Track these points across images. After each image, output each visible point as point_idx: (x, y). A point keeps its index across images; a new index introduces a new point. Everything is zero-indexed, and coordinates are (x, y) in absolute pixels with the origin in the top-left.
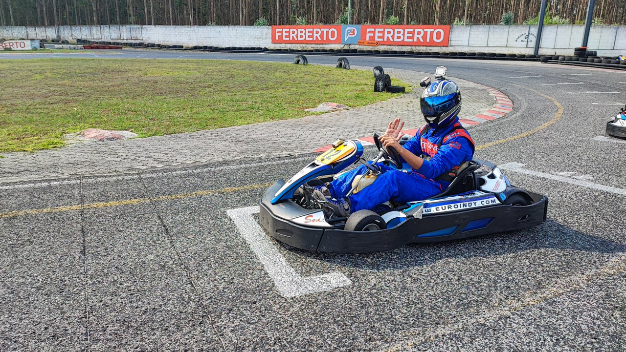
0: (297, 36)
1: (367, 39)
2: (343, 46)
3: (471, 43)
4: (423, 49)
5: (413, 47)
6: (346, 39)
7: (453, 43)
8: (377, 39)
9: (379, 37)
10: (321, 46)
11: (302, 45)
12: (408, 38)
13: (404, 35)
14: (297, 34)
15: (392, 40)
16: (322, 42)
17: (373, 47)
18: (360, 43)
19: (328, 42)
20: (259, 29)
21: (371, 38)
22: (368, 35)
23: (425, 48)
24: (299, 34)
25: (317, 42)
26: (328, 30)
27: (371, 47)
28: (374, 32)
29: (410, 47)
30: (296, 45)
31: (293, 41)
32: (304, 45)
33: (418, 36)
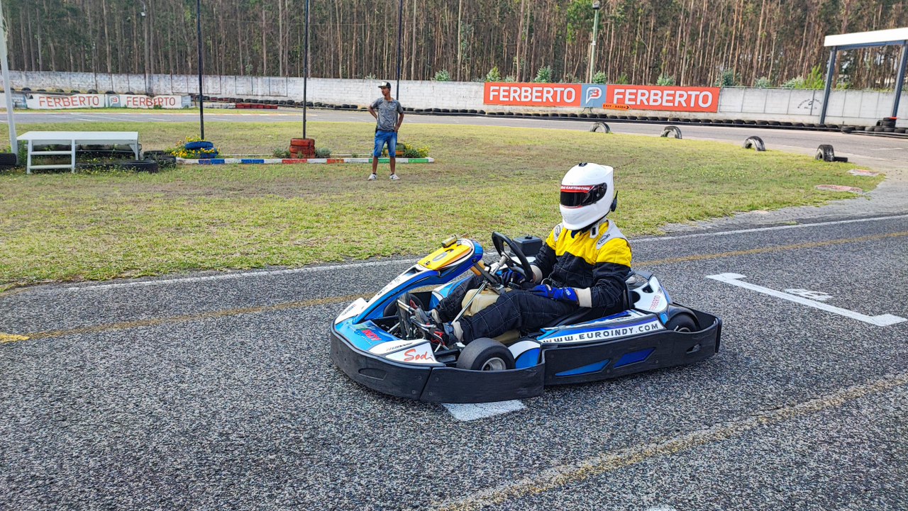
0: (520, 96)
1: (615, 102)
2: (582, 109)
3: (745, 109)
5: (673, 113)
6: (587, 101)
7: (722, 108)
8: (627, 102)
9: (630, 100)
10: (553, 109)
11: (525, 108)
12: (668, 101)
13: (662, 98)
14: (520, 93)
15: (646, 103)
16: (555, 104)
17: (622, 113)
18: (605, 106)
19: (563, 103)
20: (466, 86)
21: (621, 101)
22: (616, 97)
23: (687, 114)
24: (523, 94)
25: (547, 104)
26: (563, 89)
27: (619, 111)
28: (624, 94)
29: (668, 113)
30: (518, 107)
31: (515, 103)
32: (528, 108)
33: (680, 99)
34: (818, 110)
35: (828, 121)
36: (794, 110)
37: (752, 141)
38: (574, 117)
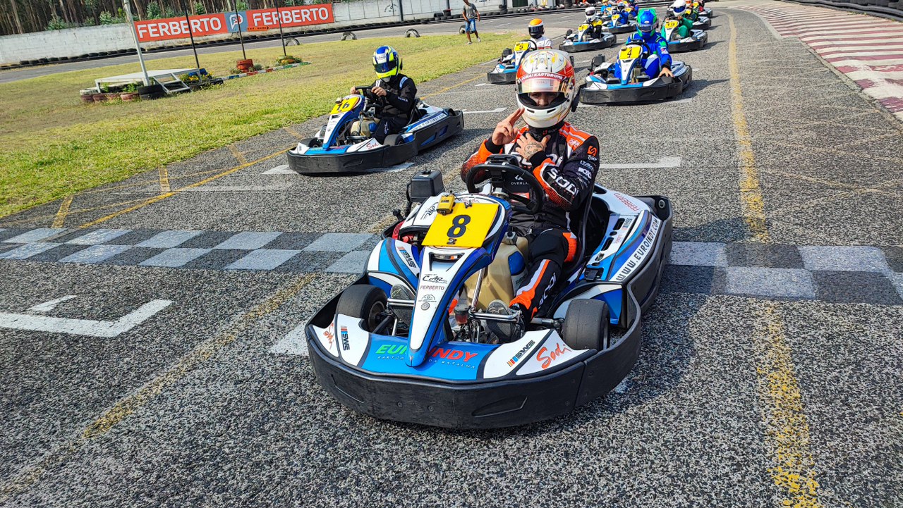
0: (169, 30)
1: (256, 24)
2: (231, 34)
3: (352, 17)
4: (312, 27)
5: (303, 27)
6: (233, 27)
7: (337, 19)
8: (266, 24)
9: (268, 21)
10: (204, 37)
11: (178, 40)
12: (297, 18)
13: (291, 16)
14: (169, 28)
16: (205, 33)
17: (264, 32)
18: (250, 29)
19: (212, 32)
21: (261, 23)
22: (256, 20)
23: (314, 26)
24: (172, 28)
26: (208, 19)
27: (262, 32)
28: (261, 17)
29: (300, 28)
30: (171, 41)
31: (166, 37)
32: (181, 40)
33: (306, 16)
34: (397, 12)
35: (406, 18)
36: (382, 14)
37: (410, 32)
38: (221, 43)
